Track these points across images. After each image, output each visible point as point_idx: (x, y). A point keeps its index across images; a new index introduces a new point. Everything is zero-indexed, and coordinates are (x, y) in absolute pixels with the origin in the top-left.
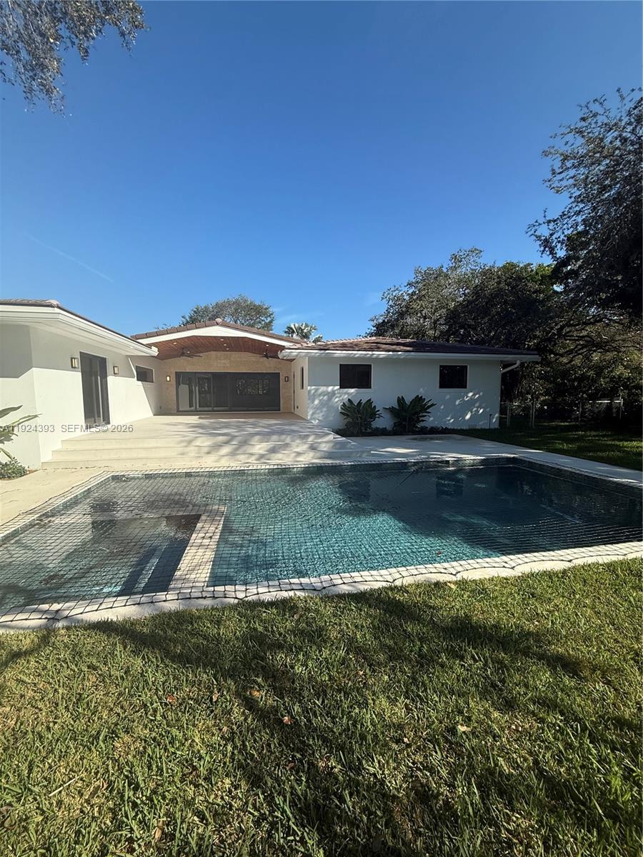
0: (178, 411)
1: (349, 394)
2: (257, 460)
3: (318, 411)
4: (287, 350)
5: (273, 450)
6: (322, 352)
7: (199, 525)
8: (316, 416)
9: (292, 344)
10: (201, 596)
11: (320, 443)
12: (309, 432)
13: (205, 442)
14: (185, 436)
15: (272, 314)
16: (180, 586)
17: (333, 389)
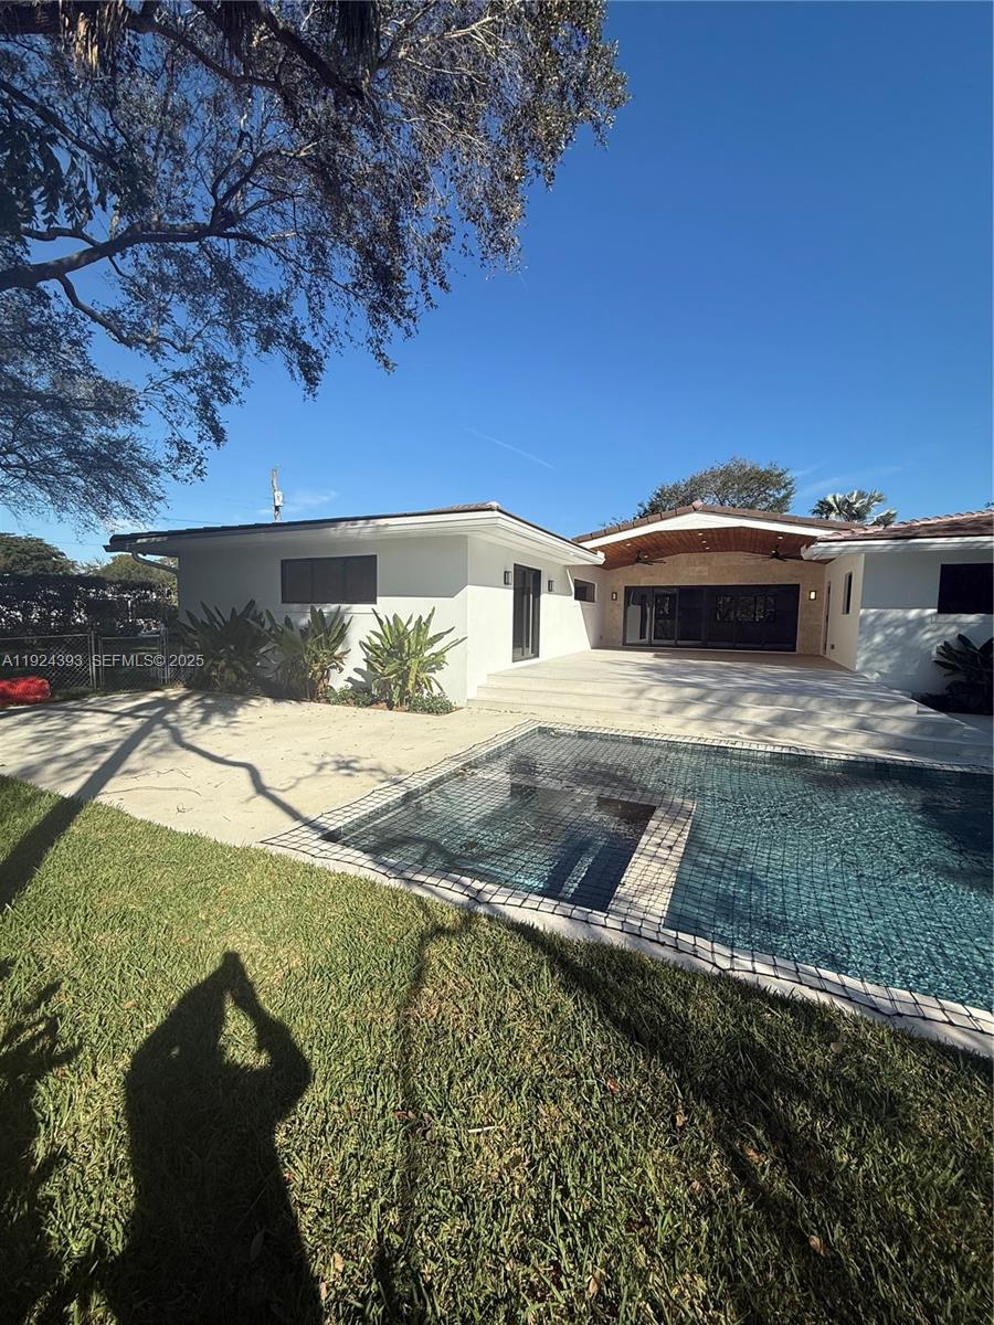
0: (624, 644)
1: (960, 625)
2: (749, 734)
3: (881, 657)
4: (820, 544)
5: (783, 721)
6: (899, 542)
7: (652, 824)
8: (876, 665)
9: (831, 532)
10: (656, 938)
11: (884, 719)
12: (861, 695)
13: (664, 694)
14: (635, 683)
15: (790, 483)
16: (625, 911)
17: (919, 614)
